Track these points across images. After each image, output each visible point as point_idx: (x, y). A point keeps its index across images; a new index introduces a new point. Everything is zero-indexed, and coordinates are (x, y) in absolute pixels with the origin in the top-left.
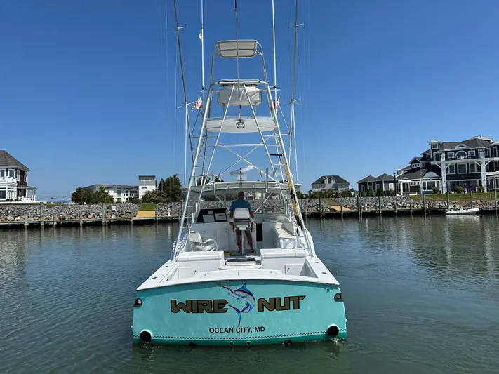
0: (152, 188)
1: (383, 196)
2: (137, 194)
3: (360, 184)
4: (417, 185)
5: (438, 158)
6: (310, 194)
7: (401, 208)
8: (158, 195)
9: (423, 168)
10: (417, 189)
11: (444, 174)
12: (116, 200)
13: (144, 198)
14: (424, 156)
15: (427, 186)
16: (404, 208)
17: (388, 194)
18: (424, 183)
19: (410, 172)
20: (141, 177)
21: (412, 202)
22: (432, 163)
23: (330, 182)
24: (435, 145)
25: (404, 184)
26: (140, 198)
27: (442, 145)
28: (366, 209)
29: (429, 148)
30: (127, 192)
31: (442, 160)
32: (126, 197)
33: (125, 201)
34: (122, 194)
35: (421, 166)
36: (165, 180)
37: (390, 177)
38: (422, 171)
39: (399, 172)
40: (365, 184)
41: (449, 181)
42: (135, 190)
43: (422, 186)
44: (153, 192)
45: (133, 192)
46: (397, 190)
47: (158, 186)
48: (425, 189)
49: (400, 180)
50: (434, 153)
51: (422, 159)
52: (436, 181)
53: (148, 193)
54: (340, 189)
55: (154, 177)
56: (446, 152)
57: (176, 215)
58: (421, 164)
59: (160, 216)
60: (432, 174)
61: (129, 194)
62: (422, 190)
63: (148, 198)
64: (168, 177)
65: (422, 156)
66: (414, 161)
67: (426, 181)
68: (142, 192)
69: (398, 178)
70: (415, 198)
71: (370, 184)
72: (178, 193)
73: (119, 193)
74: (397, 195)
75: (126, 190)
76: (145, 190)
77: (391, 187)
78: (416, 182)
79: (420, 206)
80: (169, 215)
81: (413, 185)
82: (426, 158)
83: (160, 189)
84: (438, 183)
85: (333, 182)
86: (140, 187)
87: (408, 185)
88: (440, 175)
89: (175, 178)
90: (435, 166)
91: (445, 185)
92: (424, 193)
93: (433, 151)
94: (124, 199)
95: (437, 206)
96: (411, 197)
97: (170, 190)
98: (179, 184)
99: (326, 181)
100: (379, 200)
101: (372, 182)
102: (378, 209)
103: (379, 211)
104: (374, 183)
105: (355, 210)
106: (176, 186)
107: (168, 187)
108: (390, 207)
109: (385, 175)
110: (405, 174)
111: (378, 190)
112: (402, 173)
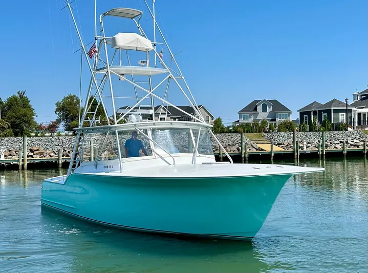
1: (330, 130)
3: (302, 114)
6: (234, 127)
7: (352, 148)
16: (356, 148)
17: (337, 127)
23: (264, 109)
25: (359, 114)
28: (305, 149)
37: (341, 103)
39: (355, 96)
40: (309, 113)
46: (350, 123)
49: (354, 109)
54: (278, 120)
57: (16, 158)
69: (353, 105)
71: (315, 113)
72: (26, 122)
74: (349, 129)
77: (342, 117)
80: (2, 158)
85: (269, 110)
87: (365, 115)
89: (21, 97)
96: (367, 132)
98: (29, 107)
99: (259, 108)
100: (322, 136)
101: (317, 110)
102: (320, 149)
103: (322, 151)
104: (320, 111)
105: (291, 150)
106: (23, 111)
107: (9, 113)
108: (337, 146)
109: (334, 102)
110: (362, 99)
111: (324, 122)
112: (359, 98)
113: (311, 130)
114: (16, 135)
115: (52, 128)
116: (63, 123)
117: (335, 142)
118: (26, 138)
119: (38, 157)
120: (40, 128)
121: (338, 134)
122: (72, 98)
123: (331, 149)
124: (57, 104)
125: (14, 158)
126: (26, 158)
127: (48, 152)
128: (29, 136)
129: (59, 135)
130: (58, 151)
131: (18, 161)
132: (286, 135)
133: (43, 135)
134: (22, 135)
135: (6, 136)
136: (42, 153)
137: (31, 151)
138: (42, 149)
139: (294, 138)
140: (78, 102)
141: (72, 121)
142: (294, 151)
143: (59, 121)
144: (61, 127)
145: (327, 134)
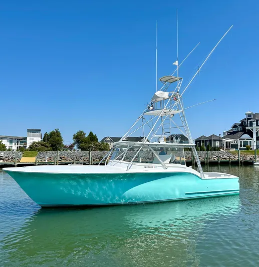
0: (38, 139)
1: (211, 150)
2: (26, 143)
3: (196, 142)
4: (236, 143)
5: (251, 125)
7: (222, 160)
8: (42, 145)
9: (241, 131)
10: (235, 146)
11: (255, 136)
12: (7, 148)
13: (31, 147)
14: (242, 122)
15: (242, 145)
16: (225, 160)
17: (215, 149)
18: (241, 142)
19: (231, 134)
20: (29, 131)
21: (231, 155)
22: (247, 128)
23: (176, 139)
24: (249, 115)
25: (227, 142)
26: (28, 147)
27: (255, 115)
29: (245, 117)
30: (18, 142)
31: (254, 126)
32: (16, 146)
33: (16, 149)
34: (14, 144)
35: (240, 130)
36: (48, 133)
37: (217, 137)
38: (240, 134)
39: (224, 133)
40: (200, 141)
41: (258, 141)
42: (24, 140)
43: (239, 144)
44: (39, 143)
45: (22, 142)
46: (221, 147)
47: (43, 138)
48: (241, 146)
49: (224, 139)
50: (249, 121)
51: (240, 125)
52: (249, 141)
53: (34, 143)
55: (40, 130)
56: (257, 121)
57: (53, 161)
58: (240, 128)
59: (40, 161)
60: (247, 136)
61: (19, 143)
62: (239, 147)
63: (33, 148)
64: (51, 131)
65: (241, 123)
66: (235, 126)
67: (242, 141)
68: (29, 142)
69: (223, 138)
70: (233, 153)
71: (203, 141)
73: (11, 142)
74: (221, 150)
75: (16, 140)
76: (32, 141)
77: (217, 144)
78: (235, 141)
79: (236, 159)
80: (47, 161)
81: (233, 143)
82: (243, 124)
83: (44, 140)
84: (250, 142)
85: (179, 139)
86: (28, 138)
87: (229, 143)
88: (252, 137)
89: (57, 132)
90: (249, 130)
91: (255, 144)
92: (240, 149)
93: (248, 119)
94: (14, 147)
95: (248, 159)
96: (231, 152)
97: (52, 142)
98: (60, 137)
99: (174, 139)
100: (207, 153)
101: (204, 140)
102: (206, 160)
103: (207, 161)
104: (206, 141)
105: (190, 160)
106: (57, 138)
107: (51, 139)
108: (215, 159)
109: (213, 136)
110: (228, 135)
111: (208, 146)
112: (226, 134)
113: (201, 150)
114: (53, 150)
115: (71, 147)
116: (76, 145)
117: (214, 157)
118: (59, 151)
119: (64, 161)
120: (65, 147)
121: (216, 152)
122: (81, 132)
123: (212, 160)
124: (74, 135)
125: (52, 161)
126: (58, 162)
127: (69, 158)
128: (60, 150)
129: (74, 150)
130: (74, 158)
131: (54, 163)
132: (188, 152)
133: (66, 150)
134: (56, 150)
135: (48, 150)
136: (66, 159)
137: (61, 158)
138: (66, 157)
139: (192, 154)
140: (84, 134)
141: (81, 143)
142: (192, 161)
143: (74, 144)
144: (75, 147)
145: (209, 152)
